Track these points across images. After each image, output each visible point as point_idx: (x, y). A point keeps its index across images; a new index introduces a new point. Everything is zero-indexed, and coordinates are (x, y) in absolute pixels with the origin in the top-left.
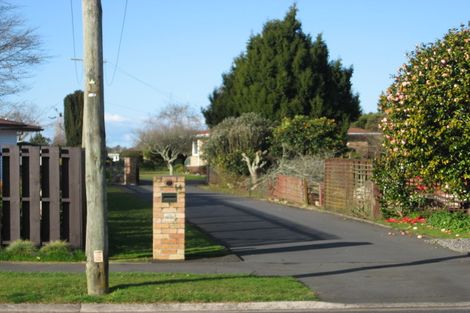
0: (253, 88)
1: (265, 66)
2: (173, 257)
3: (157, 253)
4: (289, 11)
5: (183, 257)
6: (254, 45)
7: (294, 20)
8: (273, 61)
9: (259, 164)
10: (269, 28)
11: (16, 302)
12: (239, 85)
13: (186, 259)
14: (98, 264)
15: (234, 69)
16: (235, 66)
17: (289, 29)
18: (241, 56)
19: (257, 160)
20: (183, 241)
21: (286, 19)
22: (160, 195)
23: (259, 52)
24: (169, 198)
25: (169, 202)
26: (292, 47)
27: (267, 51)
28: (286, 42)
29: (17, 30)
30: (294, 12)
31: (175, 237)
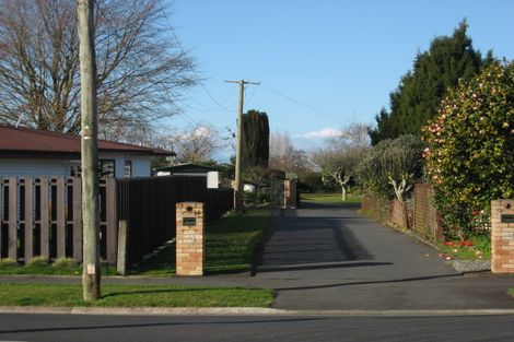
0: (419, 107)
1: (431, 84)
2: (192, 273)
3: (180, 270)
4: (458, 27)
5: (201, 273)
6: (421, 63)
7: (464, 36)
8: (439, 80)
9: (406, 187)
10: (438, 45)
11: (23, 305)
12: (405, 105)
13: (204, 275)
14: (91, 276)
15: (401, 88)
16: (402, 85)
17: (457, 46)
18: (408, 75)
19: (404, 183)
20: (201, 259)
21: (455, 35)
22: (181, 219)
23: (426, 70)
24: (189, 222)
25: (190, 225)
26: (460, 65)
27: (434, 69)
28: (453, 60)
29: (172, 52)
30: (464, 28)
31: (194, 256)
